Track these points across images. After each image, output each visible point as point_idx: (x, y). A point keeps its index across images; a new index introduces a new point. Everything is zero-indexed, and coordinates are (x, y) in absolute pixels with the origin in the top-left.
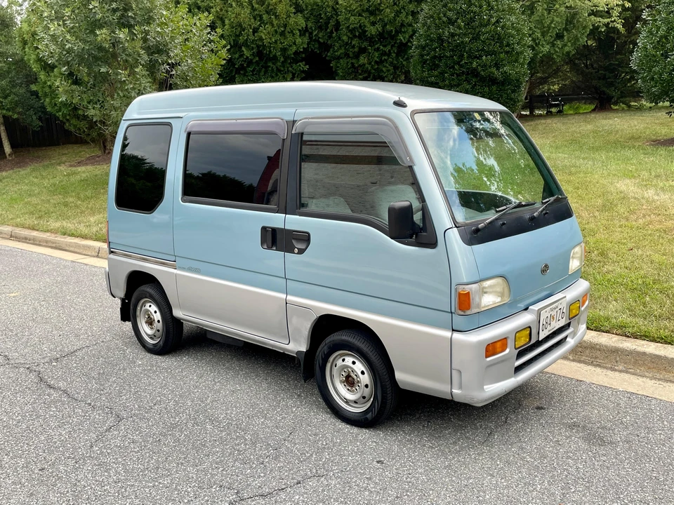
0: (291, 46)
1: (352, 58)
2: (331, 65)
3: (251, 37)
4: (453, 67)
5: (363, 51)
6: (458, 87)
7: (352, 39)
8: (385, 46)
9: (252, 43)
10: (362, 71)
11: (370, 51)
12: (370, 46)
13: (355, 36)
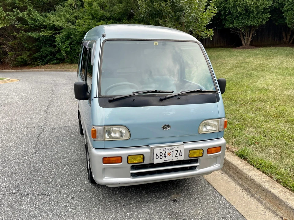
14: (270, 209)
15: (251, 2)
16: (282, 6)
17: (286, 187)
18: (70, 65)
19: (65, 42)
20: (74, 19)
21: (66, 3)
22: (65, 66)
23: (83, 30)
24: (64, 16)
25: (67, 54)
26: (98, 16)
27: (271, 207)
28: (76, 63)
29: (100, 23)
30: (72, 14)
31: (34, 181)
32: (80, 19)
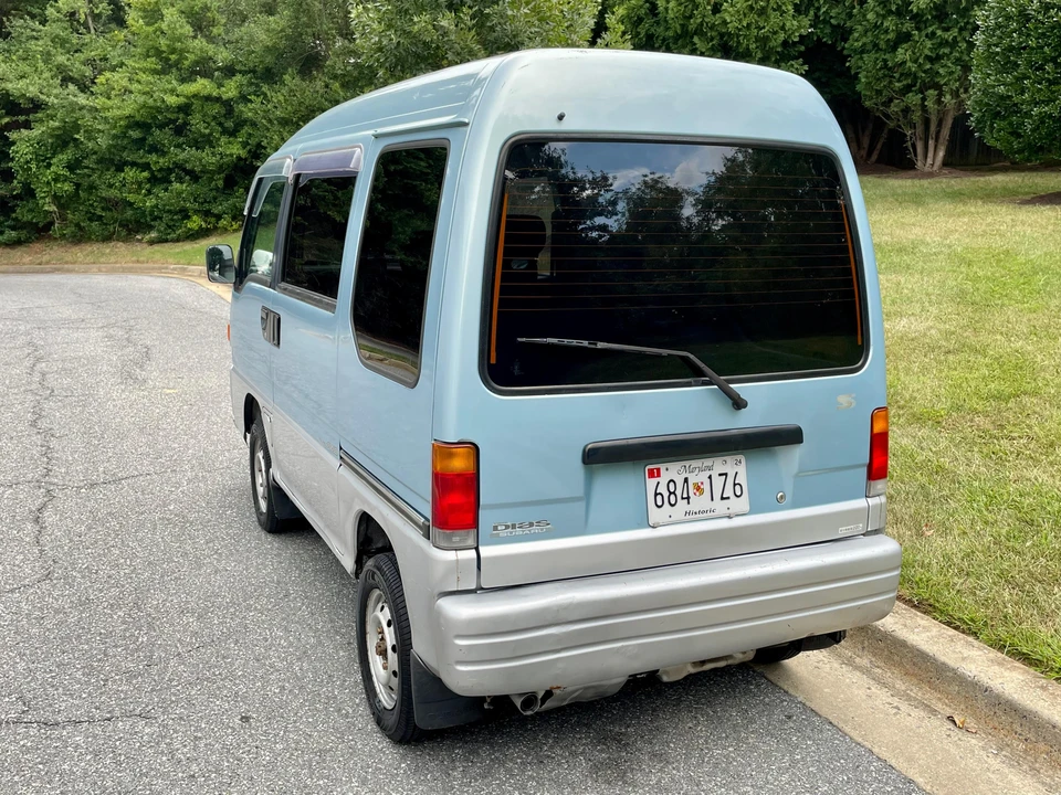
0: (775, 33)
1: (885, 51)
2: (848, 64)
3: (710, 19)
4: (1041, 68)
5: (903, 38)
6: (1047, 105)
7: (884, 17)
8: (947, 29)
9: (712, 28)
10: (902, 75)
11: (917, 38)
12: (918, 29)
13: (890, 12)
14: (909, 698)
15: (740, 20)
16: (842, 35)
17: (949, 624)
18: (75, 249)
19: (50, 158)
20: (88, 72)
21: (51, 6)
22: (52, 252)
23: (127, 112)
24: (47, 57)
25: (62, 207)
26: (186, 59)
27: (911, 690)
28: (97, 241)
29: (194, 85)
30: (76, 52)
31: (79, 675)
32: (113, 69)
